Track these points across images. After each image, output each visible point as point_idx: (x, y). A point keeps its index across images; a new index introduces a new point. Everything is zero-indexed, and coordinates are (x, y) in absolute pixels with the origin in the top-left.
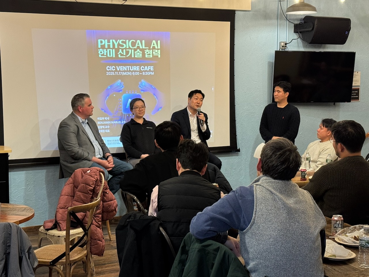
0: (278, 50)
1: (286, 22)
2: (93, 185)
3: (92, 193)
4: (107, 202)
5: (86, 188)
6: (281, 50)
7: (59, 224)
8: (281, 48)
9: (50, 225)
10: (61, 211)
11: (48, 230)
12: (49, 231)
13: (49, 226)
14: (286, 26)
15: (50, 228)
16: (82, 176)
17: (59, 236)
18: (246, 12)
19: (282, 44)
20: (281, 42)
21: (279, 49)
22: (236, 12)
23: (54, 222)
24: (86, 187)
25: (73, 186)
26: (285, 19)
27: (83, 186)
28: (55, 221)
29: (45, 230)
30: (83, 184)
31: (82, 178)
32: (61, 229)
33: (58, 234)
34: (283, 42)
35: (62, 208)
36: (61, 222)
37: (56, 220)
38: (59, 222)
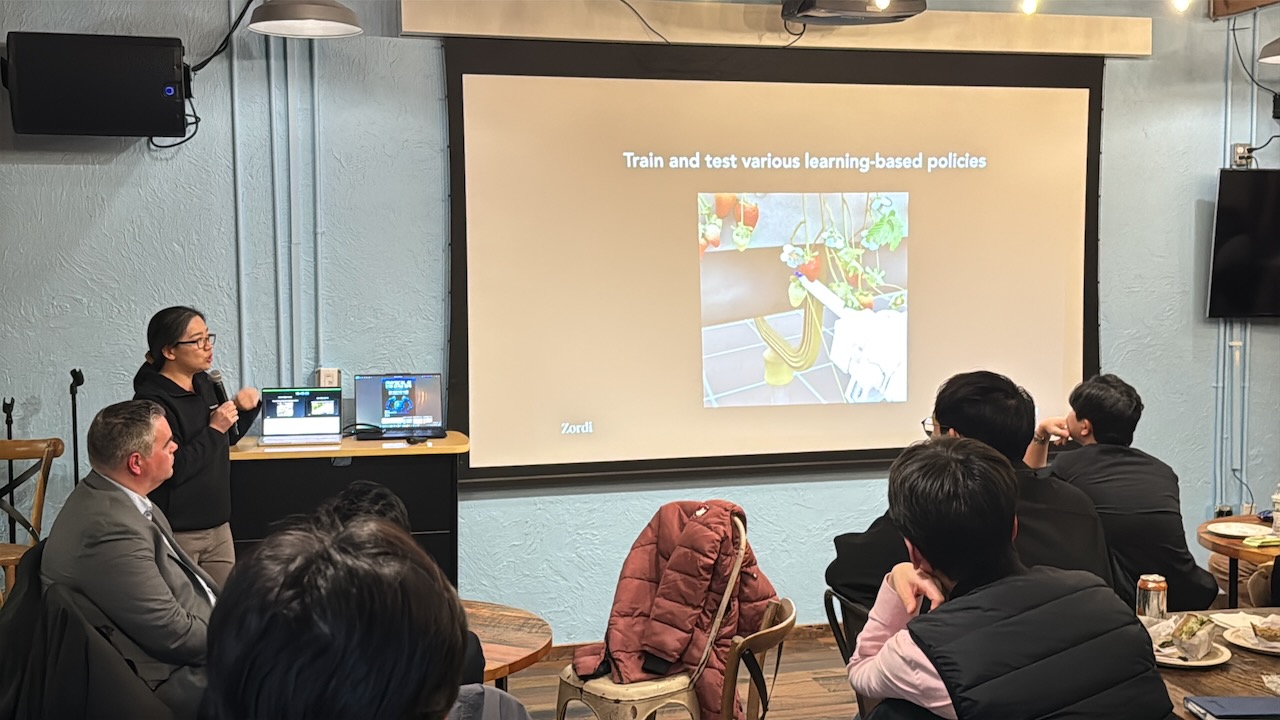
0: (1228, 166)
1: (1250, 88)
2: (713, 553)
3: (709, 577)
4: (752, 602)
5: (694, 560)
6: (1234, 167)
7: (618, 662)
8: (1236, 162)
9: (591, 662)
10: (621, 622)
11: (585, 678)
12: (587, 683)
13: (589, 668)
14: (1249, 98)
15: (591, 672)
16: (682, 525)
17: (617, 701)
18: (1135, 61)
19: (1240, 150)
20: (1236, 145)
21: (1231, 166)
22: (1108, 62)
23: (603, 655)
24: (693, 556)
25: (655, 552)
26: (1247, 81)
27: (686, 553)
28: (604, 651)
29: (577, 679)
30: (687, 550)
31: (682, 531)
32: (621, 679)
33: (614, 695)
34: (1241, 145)
35: (624, 616)
36: (621, 656)
37: (607, 649)
38: (616, 655)
